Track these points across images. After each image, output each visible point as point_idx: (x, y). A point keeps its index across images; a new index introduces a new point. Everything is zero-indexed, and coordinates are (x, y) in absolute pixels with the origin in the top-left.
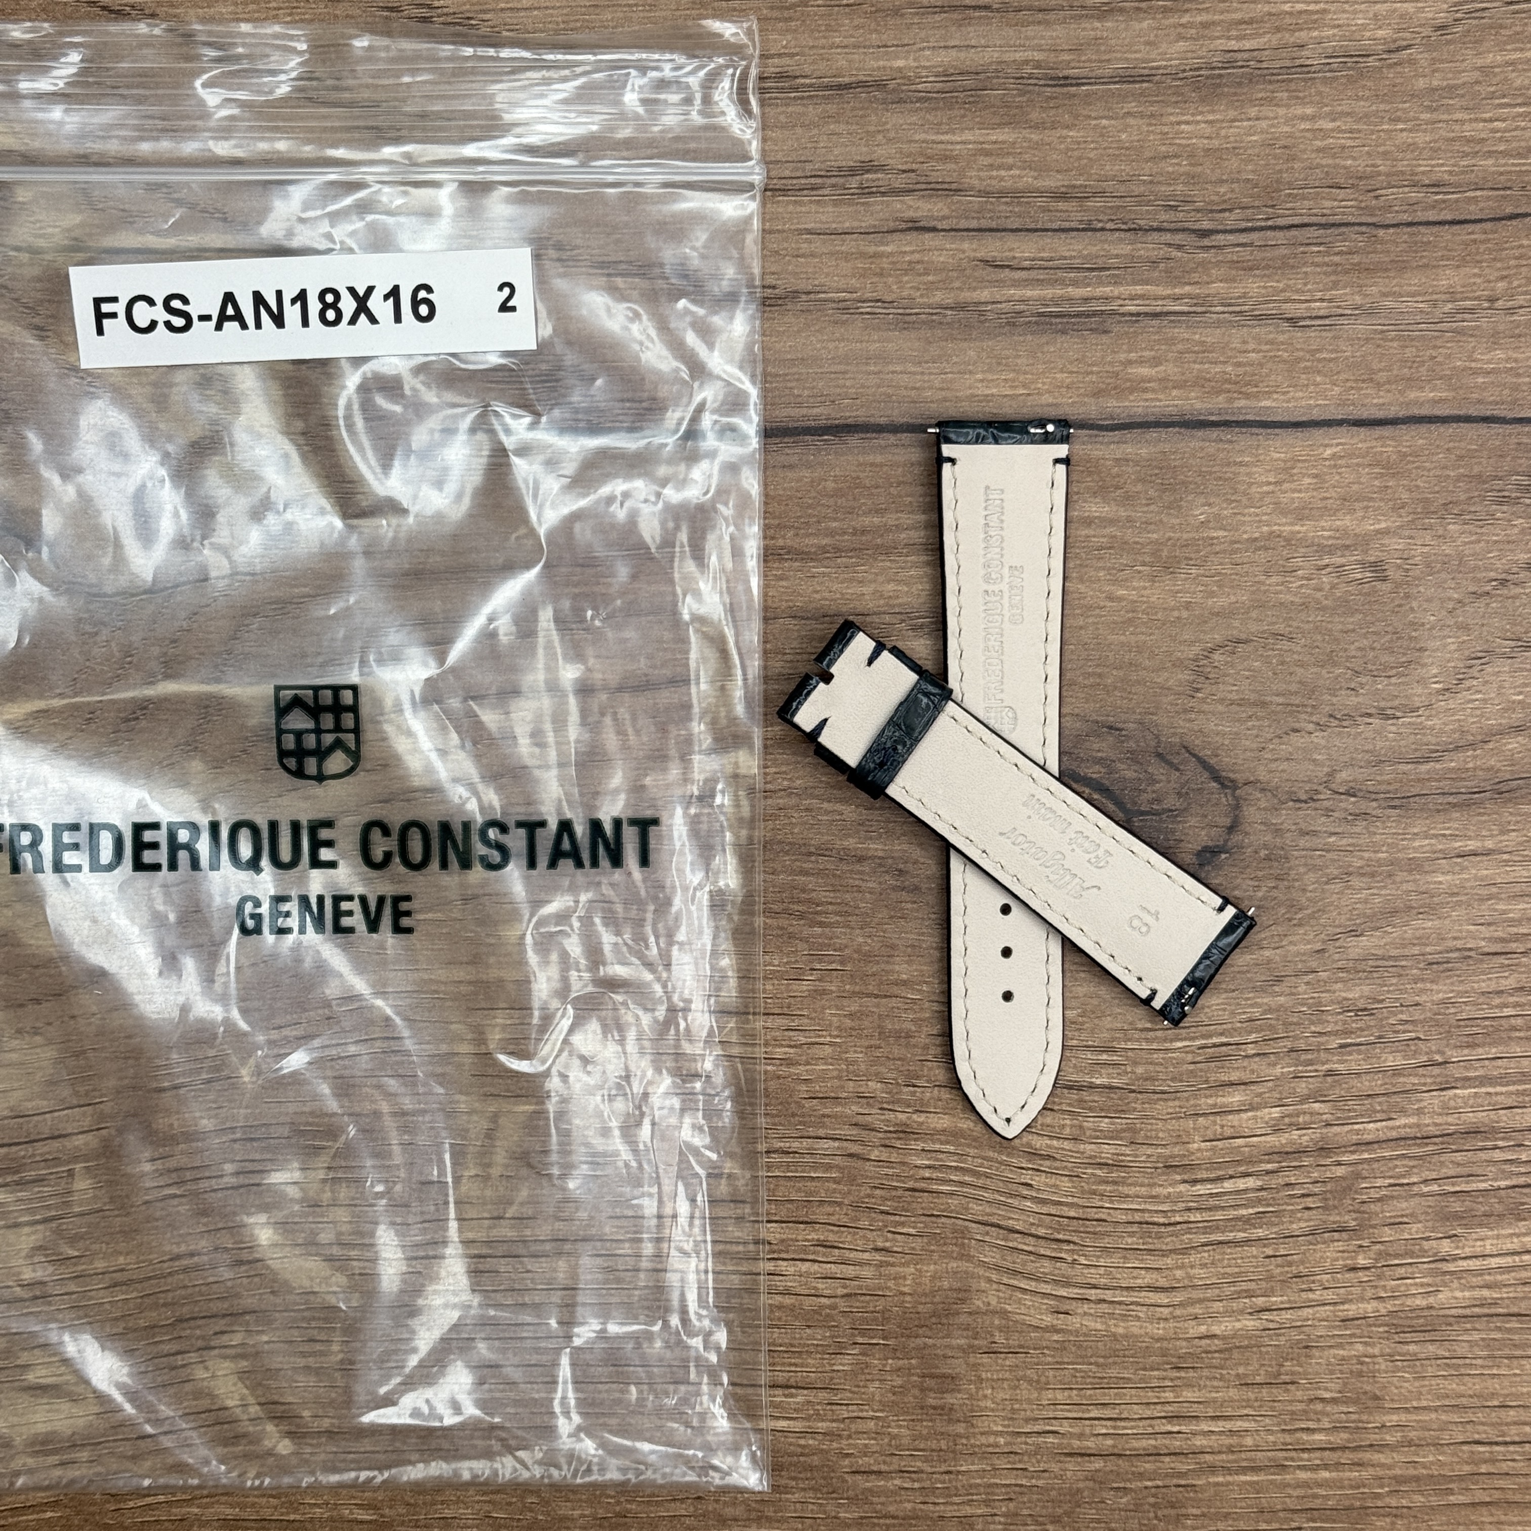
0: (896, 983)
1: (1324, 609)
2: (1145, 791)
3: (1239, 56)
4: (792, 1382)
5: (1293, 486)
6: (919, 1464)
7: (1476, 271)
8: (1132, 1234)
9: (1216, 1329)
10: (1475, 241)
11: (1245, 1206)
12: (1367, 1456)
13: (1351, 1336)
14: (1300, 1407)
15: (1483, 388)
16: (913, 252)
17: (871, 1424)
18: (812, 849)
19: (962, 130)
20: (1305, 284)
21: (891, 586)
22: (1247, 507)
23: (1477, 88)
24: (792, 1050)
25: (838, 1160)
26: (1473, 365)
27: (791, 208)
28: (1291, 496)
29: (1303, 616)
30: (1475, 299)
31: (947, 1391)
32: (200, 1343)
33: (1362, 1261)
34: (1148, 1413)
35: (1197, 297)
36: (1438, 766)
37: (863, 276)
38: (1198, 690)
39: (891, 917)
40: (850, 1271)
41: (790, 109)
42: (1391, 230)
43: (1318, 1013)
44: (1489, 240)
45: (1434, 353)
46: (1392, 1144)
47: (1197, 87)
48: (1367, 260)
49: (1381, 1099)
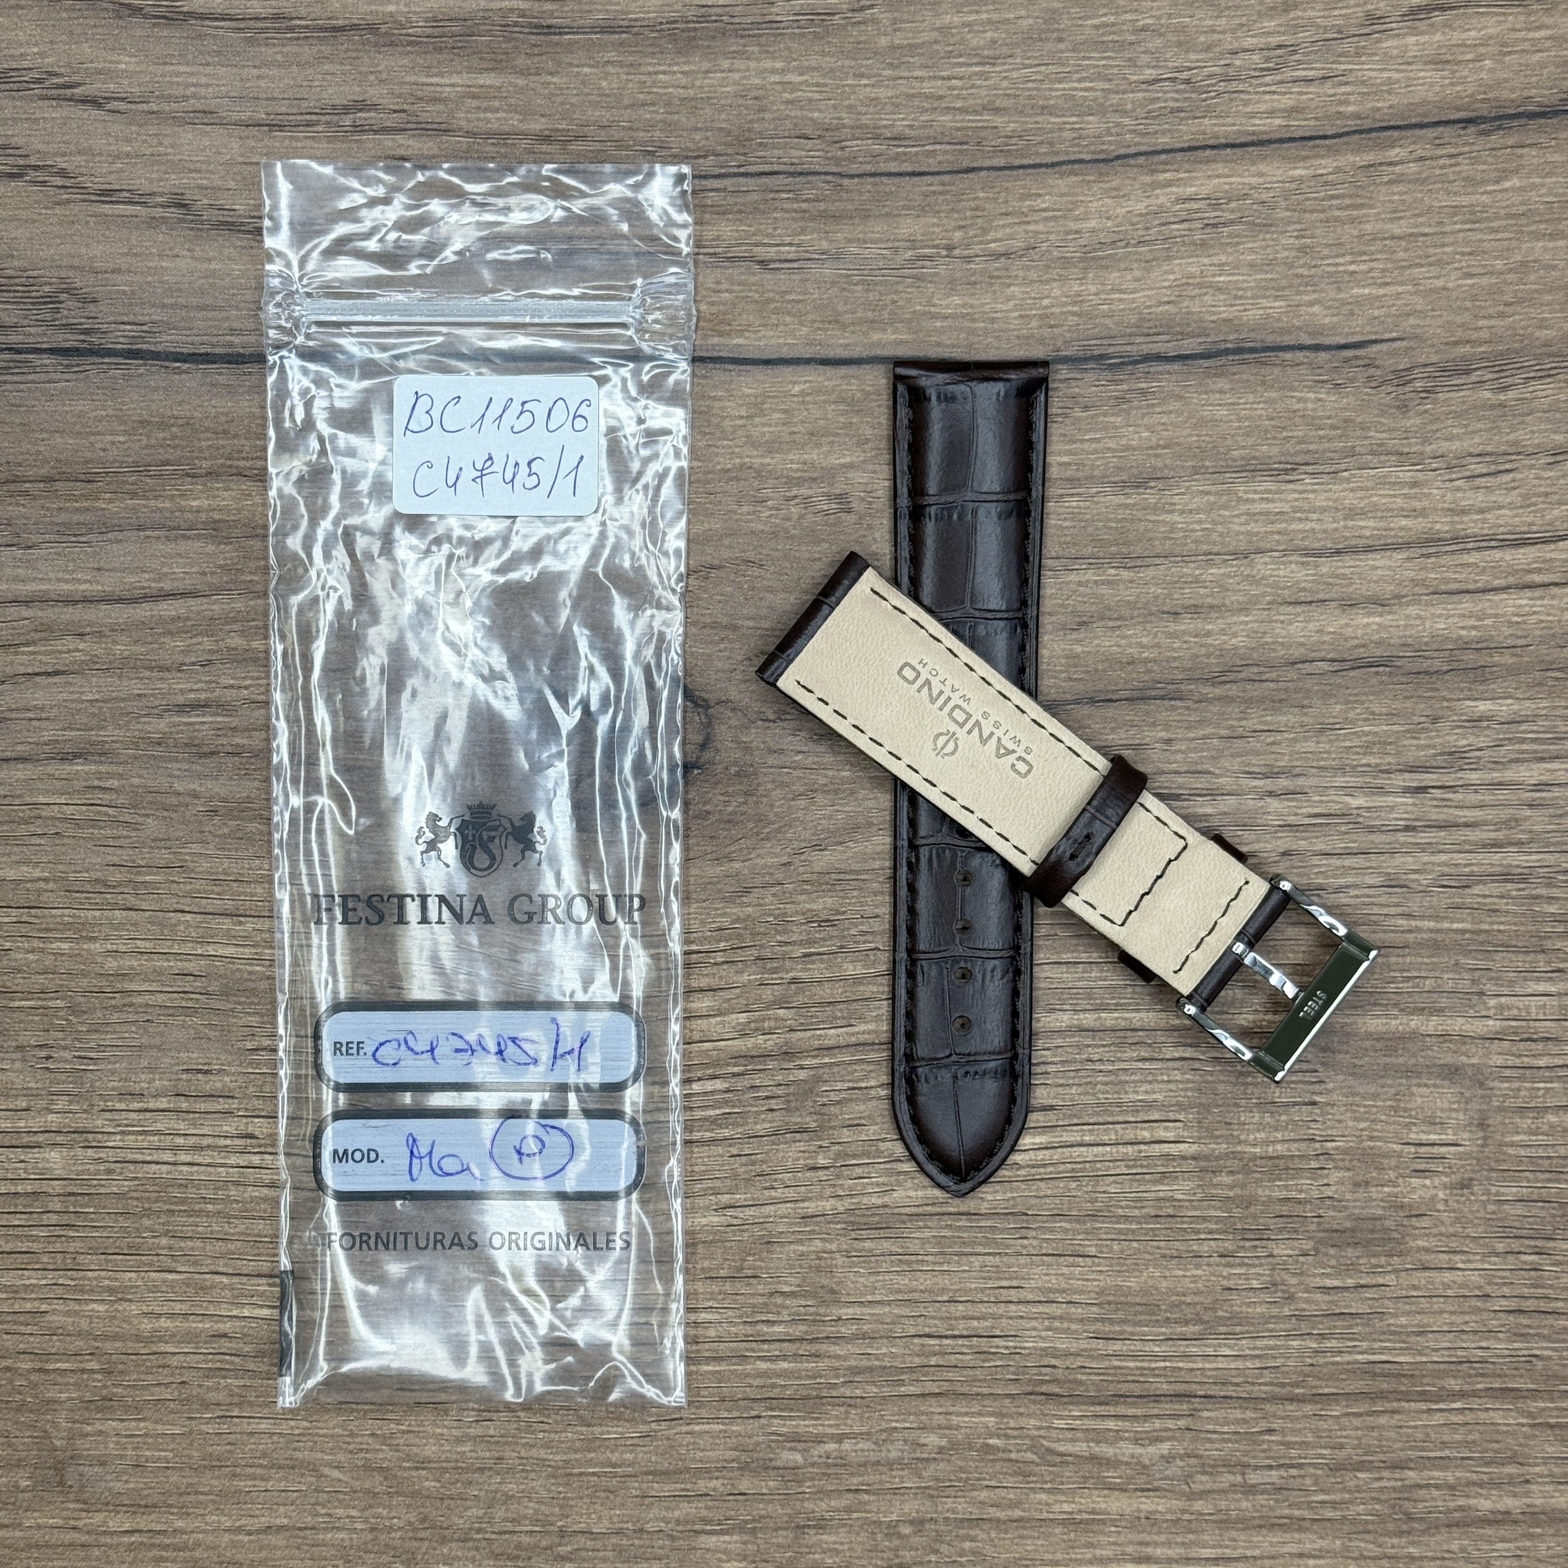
1: (793, 537)
3: (713, 11)
5: (764, 420)
7: (935, 220)
10: (934, 192)
11: (712, 1107)
12: (823, 1347)
13: (812, 1232)
14: (761, 1300)
15: (941, 331)
19: (451, 73)
20: (775, 229)
22: (719, 439)
23: (936, 47)
26: (933, 309)
27: (287, 142)
28: (760, 430)
29: (772, 544)
30: (934, 247)
33: (822, 1161)
41: (285, 49)
42: (856, 180)
43: (783, 923)
44: (947, 192)
45: (895, 297)
46: (851, 1049)
47: (673, 38)
48: (832, 207)
49: (841, 1006)
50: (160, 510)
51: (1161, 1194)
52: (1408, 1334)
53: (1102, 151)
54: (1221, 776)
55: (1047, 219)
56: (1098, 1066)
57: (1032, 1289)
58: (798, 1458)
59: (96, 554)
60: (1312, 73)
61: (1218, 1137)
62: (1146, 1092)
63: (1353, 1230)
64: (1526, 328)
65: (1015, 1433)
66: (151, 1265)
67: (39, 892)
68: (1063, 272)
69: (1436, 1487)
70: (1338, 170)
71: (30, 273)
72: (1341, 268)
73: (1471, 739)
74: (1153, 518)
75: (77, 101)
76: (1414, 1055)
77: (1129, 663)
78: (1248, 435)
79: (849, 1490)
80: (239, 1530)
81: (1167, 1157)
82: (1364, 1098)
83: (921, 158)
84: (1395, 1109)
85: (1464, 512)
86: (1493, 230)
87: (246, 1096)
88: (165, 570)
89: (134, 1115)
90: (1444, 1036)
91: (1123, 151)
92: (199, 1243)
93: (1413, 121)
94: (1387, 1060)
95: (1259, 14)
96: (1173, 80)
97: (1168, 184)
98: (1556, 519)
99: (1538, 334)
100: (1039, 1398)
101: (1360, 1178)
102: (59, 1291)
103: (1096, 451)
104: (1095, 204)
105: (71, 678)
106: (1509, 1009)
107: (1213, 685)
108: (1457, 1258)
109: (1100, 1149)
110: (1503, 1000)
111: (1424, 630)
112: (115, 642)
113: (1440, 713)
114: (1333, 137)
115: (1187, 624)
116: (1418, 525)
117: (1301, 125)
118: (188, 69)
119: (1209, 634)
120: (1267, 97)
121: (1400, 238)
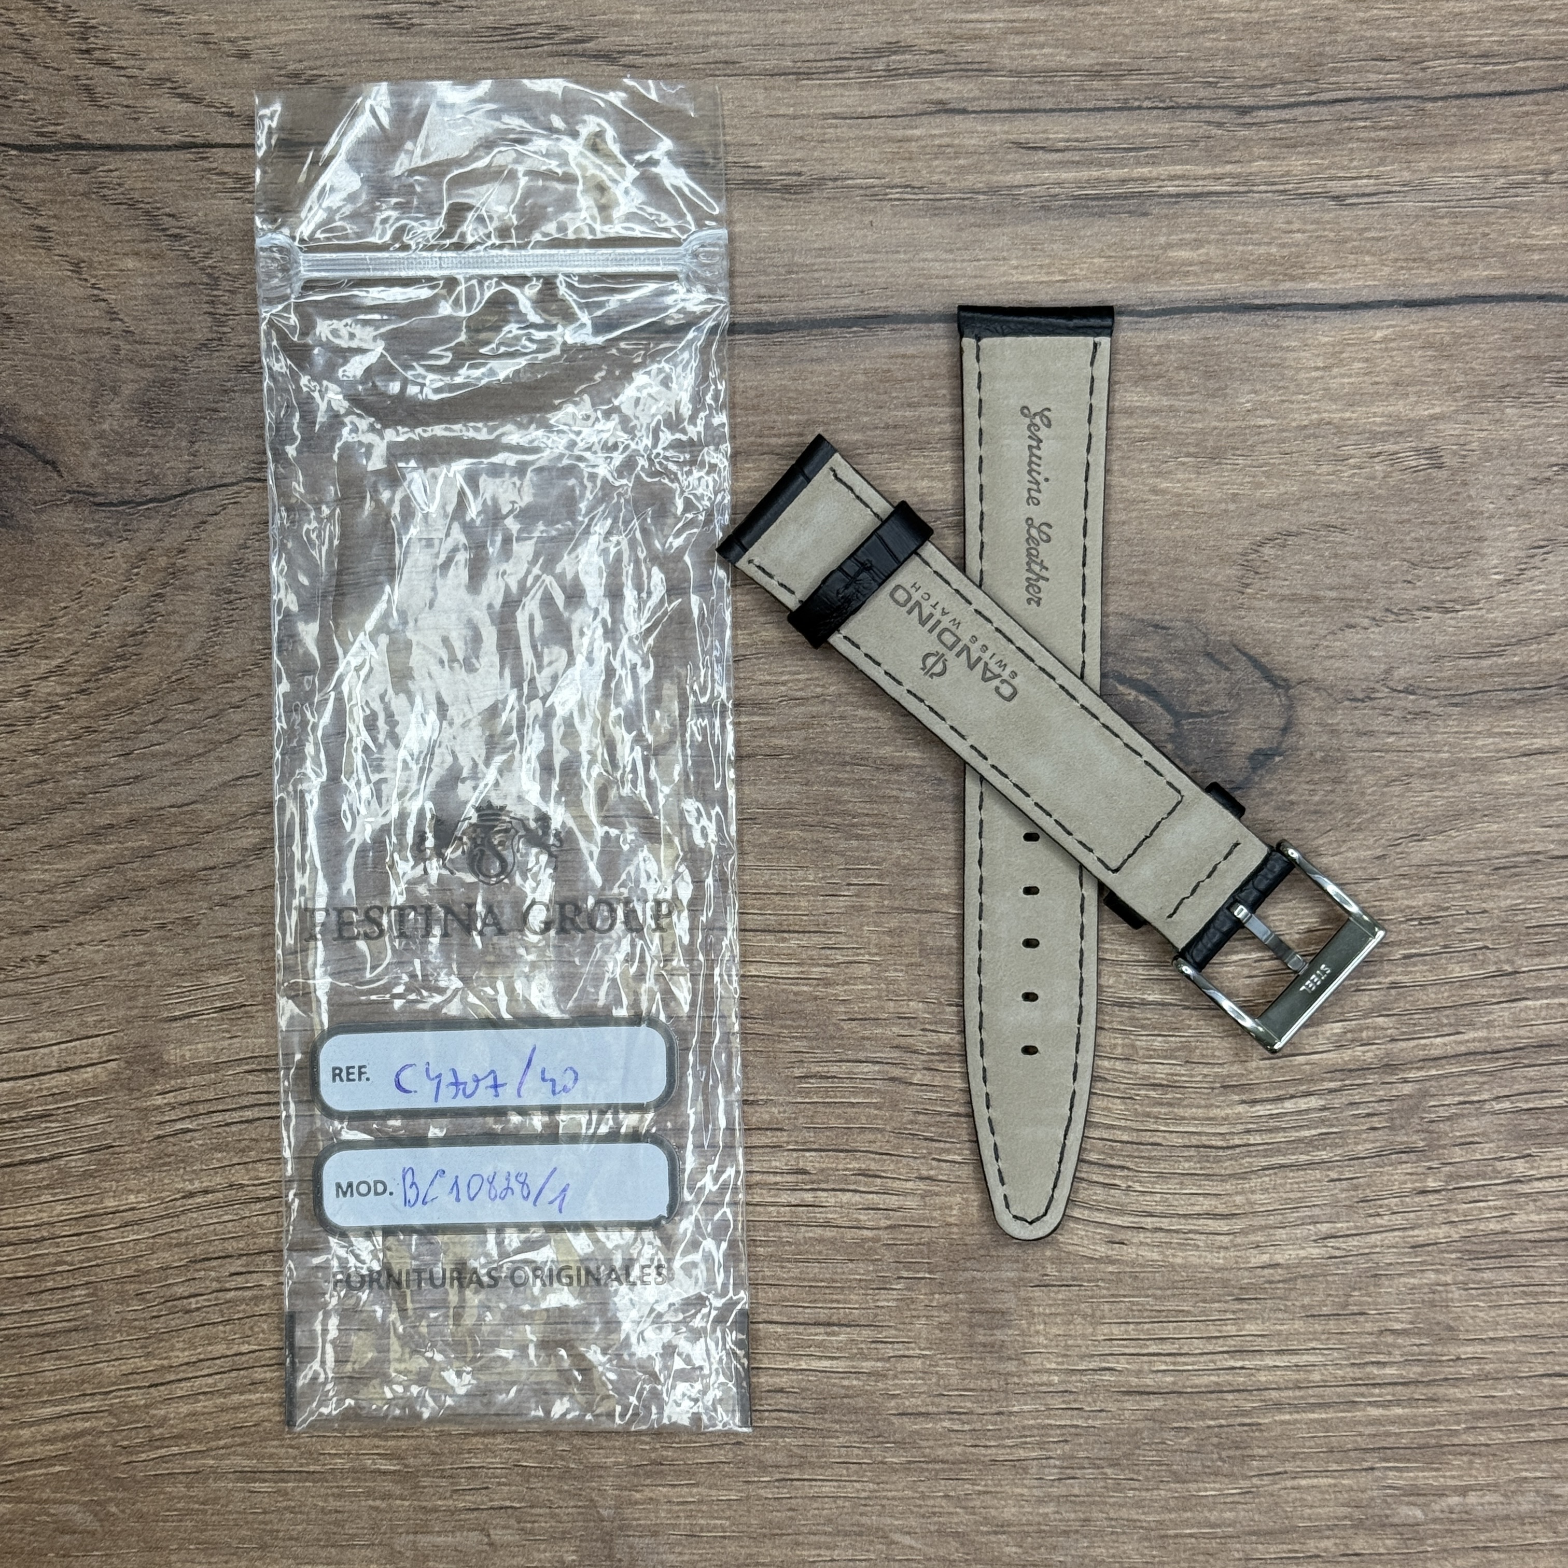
0: (937, 897)
1: (1379, 497)
2: (1194, 691)
4: (835, 1319)
5: (1342, 370)
6: (969, 1405)
7: (1529, 143)
8: (1188, 1159)
9: (1279, 1258)
10: (1527, 114)
11: (1309, 1127)
12: (1441, 1391)
13: (1422, 1263)
15: (1538, 265)
16: (941, 136)
17: (919, 1363)
18: (847, 759)
19: (992, 8)
20: (1352, 160)
21: (925, 483)
22: (1295, 394)
24: (829, 970)
25: (879, 1085)
26: (1528, 241)
28: (1339, 381)
29: (1356, 506)
30: (1529, 172)
31: (997, 1327)
32: (215, 1285)
33: (1431, 1184)
34: (1210, 1348)
35: (1238, 176)
36: (1500, 661)
37: (892, 161)
38: (1247, 585)
39: (930, 829)
40: (893, 1201)
42: (1440, 104)
44: (1541, 112)
45: (1487, 230)
49: (1447, 1012)
58: (1419, 1514)
75: (590, 56)
79: (1477, 1548)
83: (1510, 76)
118: (707, 16)
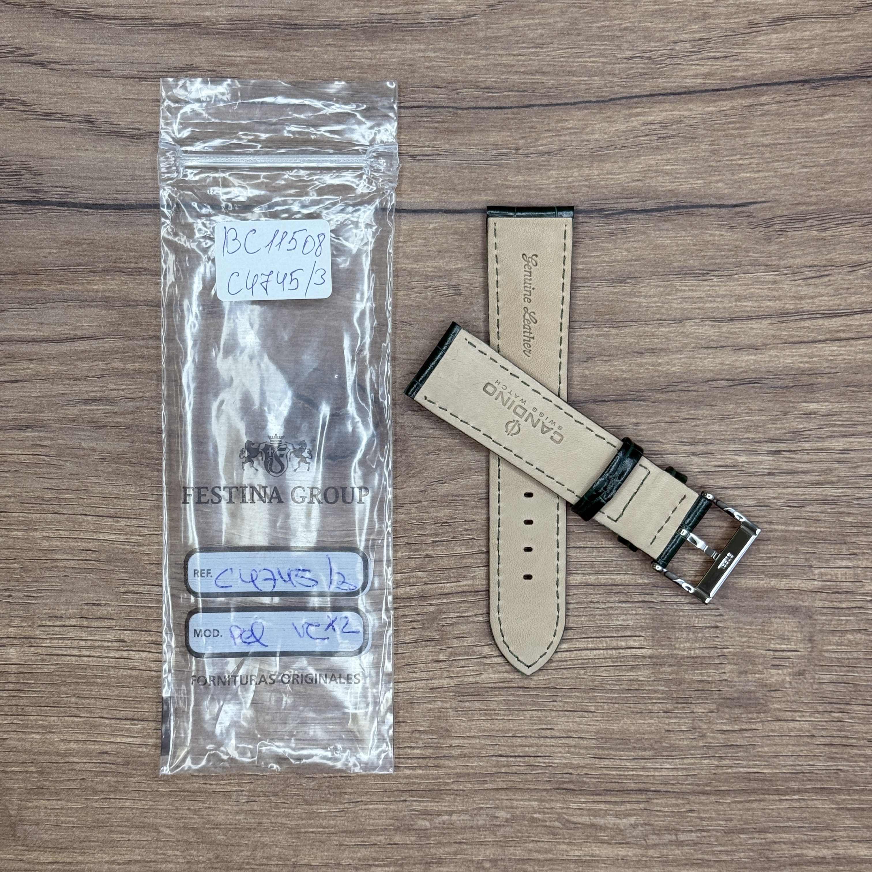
3: (386, 17)
14: (407, 735)
23: (510, 38)
27: (149, 87)
41: (149, 36)
43: (421, 524)
46: (459, 595)
47: (364, 32)
48: (452, 126)
50: (76, 291)
51: (632, 677)
52: (769, 757)
53: (602, 96)
54: (666, 444)
55: (571, 133)
56: (597, 605)
57: (559, 730)
59: (39, 315)
60: (718, 54)
61: (663, 646)
62: (624, 620)
63: (738, 699)
64: (836, 196)
65: (549, 811)
66: (65, 712)
67: (6, 503)
68: (579, 163)
69: (784, 843)
70: (733, 108)
71: (5, 159)
72: (734, 162)
73: (806, 425)
74: (629, 300)
76: (773, 600)
77: (616, 381)
78: (682, 254)
80: (113, 862)
81: (635, 657)
82: (745, 624)
84: (762, 631)
85: (802, 298)
86: (819, 142)
87: (120, 618)
88: (78, 324)
89: (57, 629)
90: (790, 590)
91: (613, 96)
92: (93, 701)
93: (775, 81)
94: (758, 603)
95: (689, 21)
96: (642, 57)
97: (638, 115)
98: (853, 303)
99: (843, 199)
100: (562, 791)
101: (742, 669)
102: (14, 727)
103: (597, 263)
104: (598, 126)
105: (24, 384)
106: (826, 575)
107: (662, 393)
108: (797, 714)
109: (597, 651)
110: (823, 570)
111: (780, 363)
112: (50, 364)
113: (788, 410)
114: (730, 89)
115: (647, 359)
116: (776, 305)
117: (712, 83)
119: (659, 365)
120: (694, 67)
121: (767, 146)
